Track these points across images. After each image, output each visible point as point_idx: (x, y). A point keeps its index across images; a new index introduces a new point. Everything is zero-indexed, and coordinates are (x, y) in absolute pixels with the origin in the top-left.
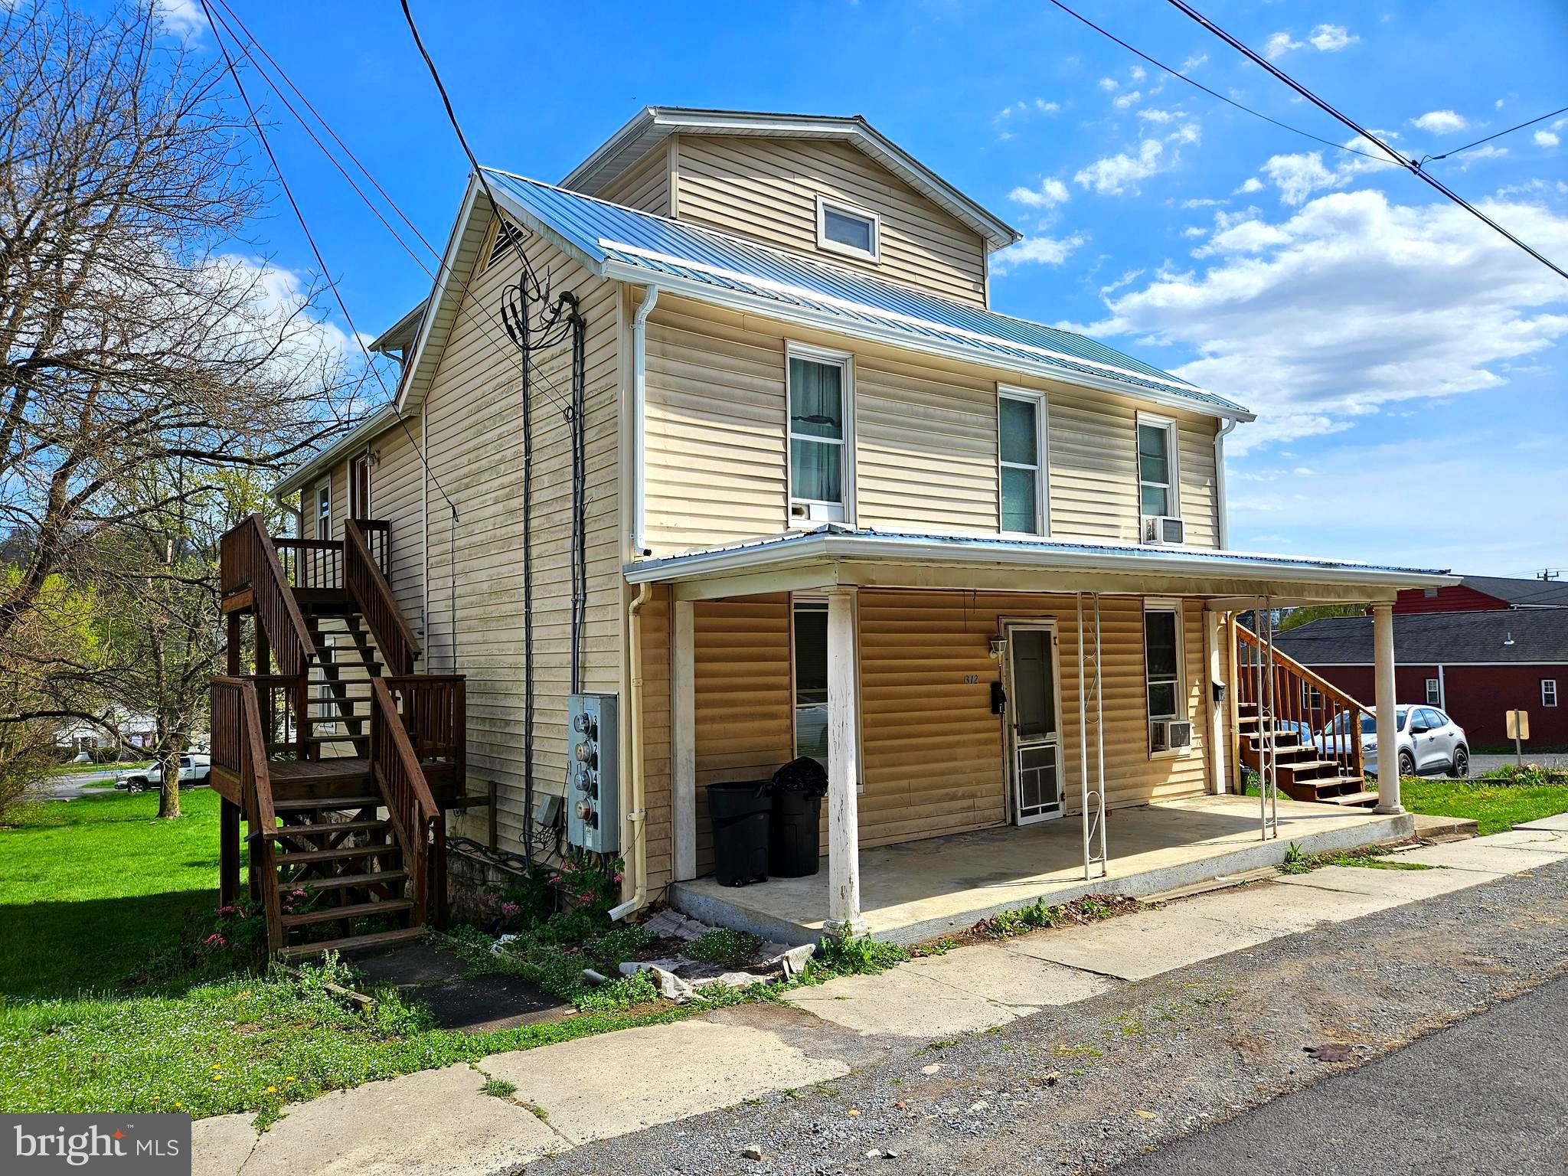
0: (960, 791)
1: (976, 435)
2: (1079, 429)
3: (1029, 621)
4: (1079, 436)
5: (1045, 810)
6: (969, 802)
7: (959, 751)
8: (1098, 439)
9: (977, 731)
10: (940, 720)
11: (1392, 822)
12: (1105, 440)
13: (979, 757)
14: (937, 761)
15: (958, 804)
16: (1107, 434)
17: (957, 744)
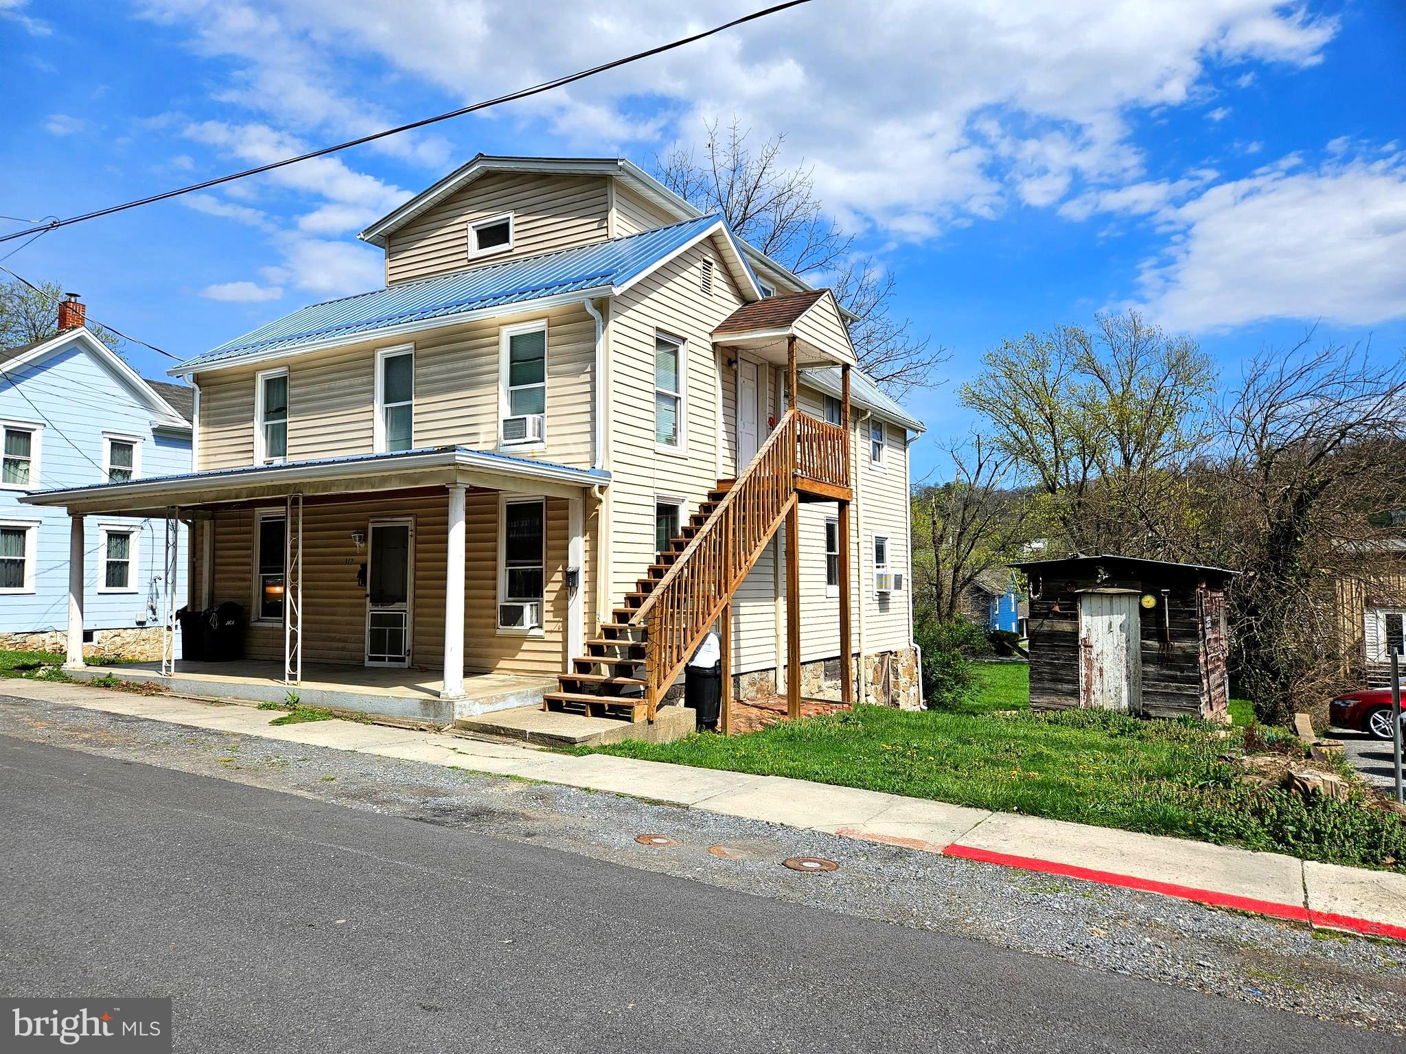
0: (338, 636)
1: (361, 392)
2: (443, 362)
3: (389, 519)
4: (443, 367)
5: (391, 660)
6: (340, 645)
7: (340, 610)
8: (461, 364)
9: (350, 597)
10: (328, 588)
11: (421, 703)
12: (468, 363)
13: (350, 615)
14: (323, 615)
15: (335, 644)
16: (468, 357)
17: (338, 605)
